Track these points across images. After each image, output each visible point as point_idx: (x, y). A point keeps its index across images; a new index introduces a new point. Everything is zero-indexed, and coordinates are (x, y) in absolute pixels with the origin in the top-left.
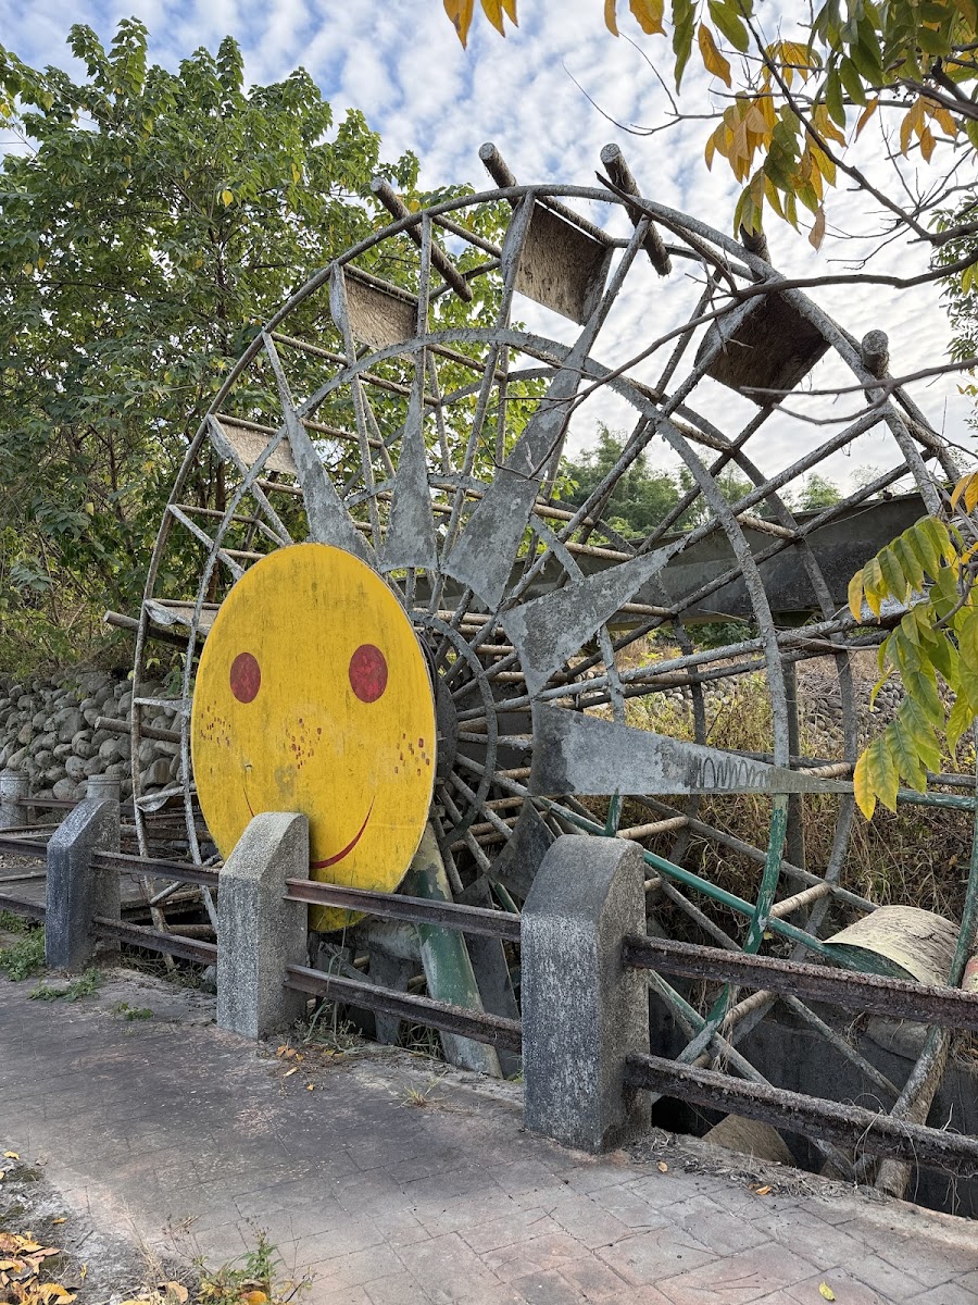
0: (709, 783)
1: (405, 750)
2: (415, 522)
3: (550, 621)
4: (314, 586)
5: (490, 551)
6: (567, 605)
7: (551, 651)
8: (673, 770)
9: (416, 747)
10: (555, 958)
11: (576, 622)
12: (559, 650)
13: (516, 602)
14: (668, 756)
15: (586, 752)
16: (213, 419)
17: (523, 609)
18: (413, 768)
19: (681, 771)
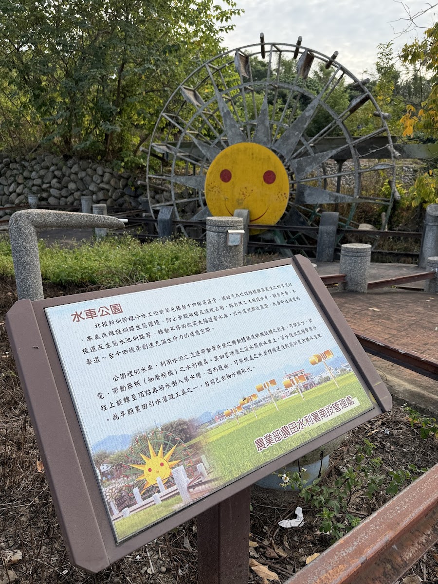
0: (339, 201)
1: (280, 195)
2: (264, 133)
3: (304, 164)
4: (253, 154)
5: (288, 144)
6: (309, 160)
7: (303, 171)
8: (332, 198)
9: (283, 194)
10: (326, 233)
11: (311, 164)
12: (306, 171)
13: (294, 158)
14: (331, 195)
15: (310, 195)
16: (182, 87)
17: (296, 160)
18: (282, 199)
19: (334, 199)
